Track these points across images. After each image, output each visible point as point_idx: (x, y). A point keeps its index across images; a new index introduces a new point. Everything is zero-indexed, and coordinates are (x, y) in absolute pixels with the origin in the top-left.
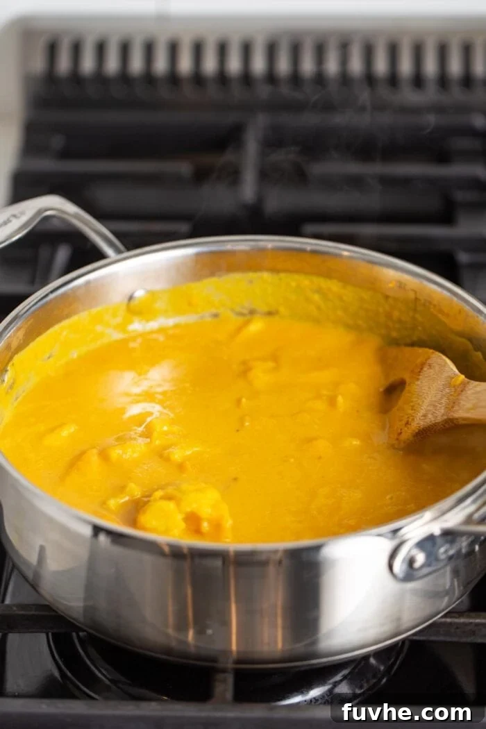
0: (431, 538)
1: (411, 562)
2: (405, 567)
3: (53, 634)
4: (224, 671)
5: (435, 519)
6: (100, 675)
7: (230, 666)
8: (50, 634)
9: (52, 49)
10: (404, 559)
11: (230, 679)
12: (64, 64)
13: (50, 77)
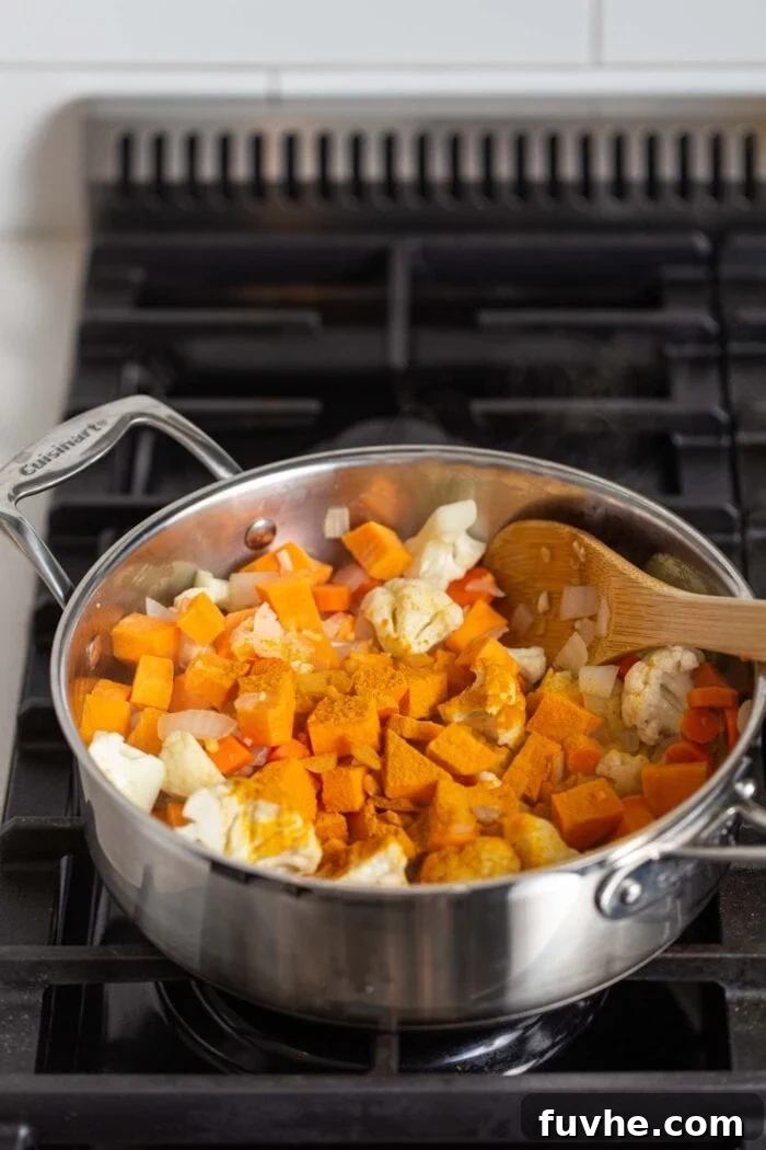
0: (648, 864)
1: (622, 895)
2: (615, 902)
3: (165, 983)
4: (386, 1032)
5: (653, 839)
6: (224, 1026)
7: (394, 1027)
8: (161, 984)
9: (126, 146)
10: (615, 892)
11: (395, 1042)
12: (143, 170)
13: (125, 185)
